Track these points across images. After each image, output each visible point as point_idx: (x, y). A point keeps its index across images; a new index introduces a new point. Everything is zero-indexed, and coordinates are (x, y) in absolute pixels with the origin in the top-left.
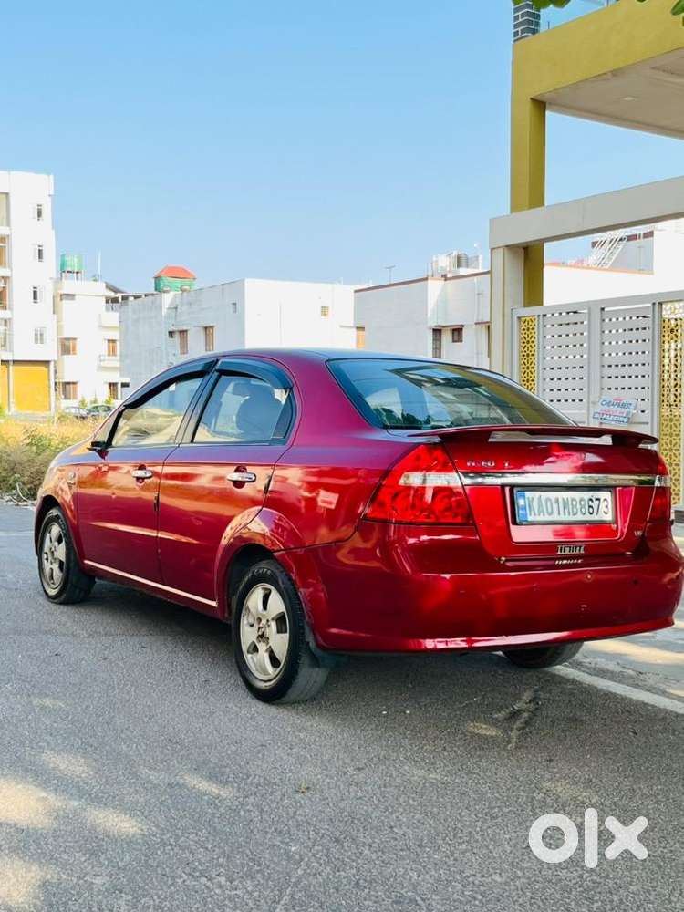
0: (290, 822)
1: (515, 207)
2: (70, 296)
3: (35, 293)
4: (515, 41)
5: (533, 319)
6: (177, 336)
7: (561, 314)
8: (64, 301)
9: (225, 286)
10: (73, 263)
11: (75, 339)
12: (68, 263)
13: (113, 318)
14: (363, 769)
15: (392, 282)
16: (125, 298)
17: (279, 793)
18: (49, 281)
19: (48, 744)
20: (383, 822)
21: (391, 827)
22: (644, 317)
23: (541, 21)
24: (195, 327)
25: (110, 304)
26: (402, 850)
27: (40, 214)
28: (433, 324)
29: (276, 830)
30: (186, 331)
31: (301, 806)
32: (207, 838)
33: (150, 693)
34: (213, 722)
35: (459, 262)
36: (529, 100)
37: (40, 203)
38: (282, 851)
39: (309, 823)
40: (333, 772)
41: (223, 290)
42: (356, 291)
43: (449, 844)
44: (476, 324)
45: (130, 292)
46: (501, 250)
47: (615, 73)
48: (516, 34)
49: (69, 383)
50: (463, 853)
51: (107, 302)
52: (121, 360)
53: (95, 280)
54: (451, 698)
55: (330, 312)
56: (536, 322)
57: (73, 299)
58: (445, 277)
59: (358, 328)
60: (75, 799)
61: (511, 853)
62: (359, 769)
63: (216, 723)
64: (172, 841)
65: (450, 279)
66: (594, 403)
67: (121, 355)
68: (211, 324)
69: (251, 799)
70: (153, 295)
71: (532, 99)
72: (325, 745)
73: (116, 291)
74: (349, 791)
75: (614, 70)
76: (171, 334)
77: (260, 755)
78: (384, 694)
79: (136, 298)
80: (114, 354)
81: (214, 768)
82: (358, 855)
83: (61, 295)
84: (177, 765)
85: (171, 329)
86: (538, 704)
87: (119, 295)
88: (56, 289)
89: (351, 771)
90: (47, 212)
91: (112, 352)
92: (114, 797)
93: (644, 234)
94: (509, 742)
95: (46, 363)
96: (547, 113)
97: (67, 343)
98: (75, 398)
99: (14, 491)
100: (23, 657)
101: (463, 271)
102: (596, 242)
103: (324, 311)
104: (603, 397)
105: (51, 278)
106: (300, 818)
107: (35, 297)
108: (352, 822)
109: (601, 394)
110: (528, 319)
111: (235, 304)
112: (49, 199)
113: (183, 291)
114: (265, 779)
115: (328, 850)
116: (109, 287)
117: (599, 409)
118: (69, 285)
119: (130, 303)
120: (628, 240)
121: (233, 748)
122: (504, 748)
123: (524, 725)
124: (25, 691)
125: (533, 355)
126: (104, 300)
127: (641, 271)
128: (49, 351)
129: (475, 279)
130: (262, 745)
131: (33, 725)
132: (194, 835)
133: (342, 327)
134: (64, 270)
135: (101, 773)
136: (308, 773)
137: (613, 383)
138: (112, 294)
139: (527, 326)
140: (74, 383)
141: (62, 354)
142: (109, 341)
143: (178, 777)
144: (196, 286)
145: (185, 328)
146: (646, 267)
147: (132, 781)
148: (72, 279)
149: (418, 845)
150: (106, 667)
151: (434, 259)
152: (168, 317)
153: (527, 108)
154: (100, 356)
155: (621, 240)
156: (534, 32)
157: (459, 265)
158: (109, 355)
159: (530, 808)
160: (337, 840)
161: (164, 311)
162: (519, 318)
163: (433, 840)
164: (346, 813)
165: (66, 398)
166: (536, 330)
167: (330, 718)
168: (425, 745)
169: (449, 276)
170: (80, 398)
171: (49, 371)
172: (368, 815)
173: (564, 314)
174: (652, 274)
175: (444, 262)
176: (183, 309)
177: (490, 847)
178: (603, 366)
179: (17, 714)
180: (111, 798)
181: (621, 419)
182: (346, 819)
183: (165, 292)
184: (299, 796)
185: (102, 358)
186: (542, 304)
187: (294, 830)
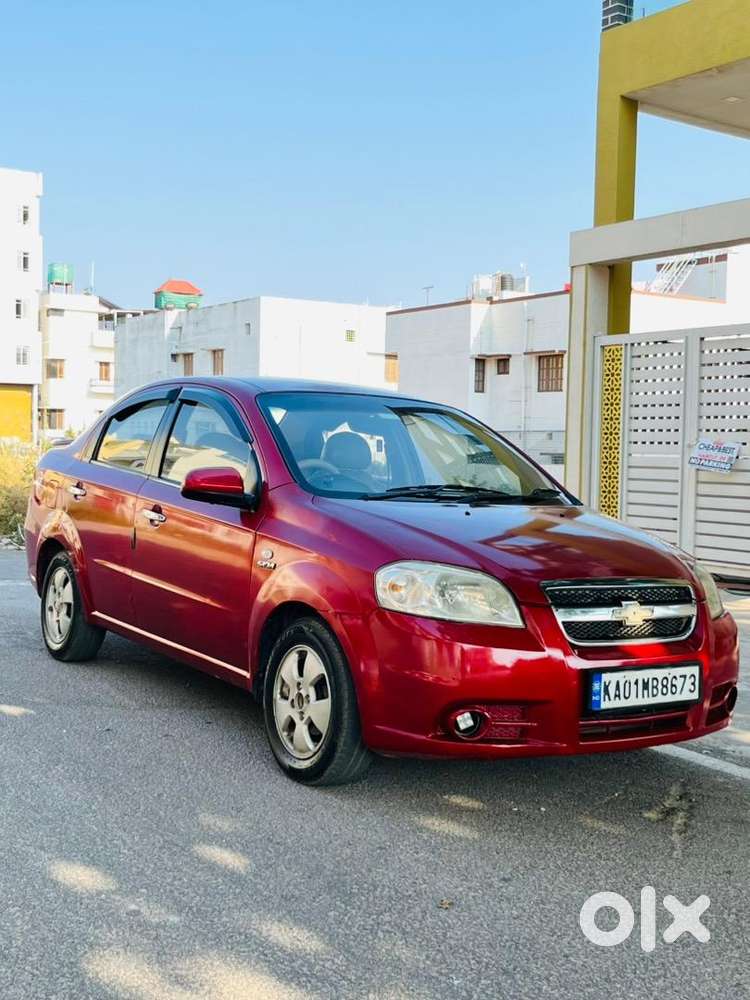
0: (442, 948)
1: (599, 220)
2: (58, 311)
3: (18, 307)
4: (603, 30)
5: (619, 347)
6: (181, 359)
7: (648, 343)
8: (51, 317)
9: (237, 304)
10: (62, 273)
11: (62, 360)
12: (57, 275)
13: (107, 337)
14: (509, 879)
15: (430, 305)
16: (121, 316)
17: (418, 909)
18: (35, 293)
19: (124, 842)
20: (553, 948)
21: (566, 956)
22: (740, 350)
23: (634, 8)
24: (203, 349)
25: (104, 321)
26: (588, 986)
27: (25, 217)
28: (476, 352)
29: (428, 957)
30: (192, 354)
31: (449, 926)
32: (347, 966)
33: (230, 780)
34: (315, 818)
35: (503, 283)
36: (619, 99)
37: (26, 205)
38: (443, 985)
39: (465, 949)
40: (475, 884)
41: (235, 308)
42: (389, 314)
43: (644, 980)
44: (525, 354)
45: (127, 308)
46: (584, 268)
47: (721, 70)
48: (605, 22)
49: (54, 411)
50: (663, 990)
51: (100, 319)
52: (116, 386)
53: (87, 294)
54: (587, 792)
55: (356, 338)
56: (623, 352)
57: (62, 315)
58: (490, 300)
59: (388, 356)
60: (173, 913)
61: (720, 991)
62: (504, 879)
63: (319, 819)
64: (305, 969)
65: (496, 302)
66: (690, 446)
67: (116, 380)
68: (220, 348)
69: (386, 917)
70: (151, 312)
71: (623, 97)
72: (456, 850)
73: (111, 307)
74: (501, 908)
75: (721, 66)
76: (174, 357)
77: (382, 861)
78: (508, 786)
79: (134, 315)
80: (107, 379)
81: (332, 876)
82: (536, 991)
83: (48, 310)
84: (286, 873)
85: (175, 351)
86: (691, 801)
87: (114, 312)
88: (42, 302)
89: (497, 884)
90: (34, 215)
91: (105, 376)
92: (220, 912)
93: (717, 257)
94: (673, 848)
95: (29, 387)
96: (639, 114)
97: (53, 364)
98: (61, 427)
99: (14, 533)
100: (68, 731)
101: (507, 294)
102: (662, 265)
103: (350, 335)
104: (702, 440)
105: (37, 291)
106: (452, 942)
107: (18, 311)
108: (517, 948)
109: (699, 436)
110: (613, 348)
111: (249, 325)
112: (37, 201)
113: (189, 308)
114: (397, 892)
115: (498, 984)
116: (103, 303)
117: (695, 453)
118: (57, 299)
119: (127, 321)
120: (698, 264)
121: (348, 851)
122: (670, 855)
123: (684, 828)
124: (81, 774)
125: (618, 389)
126: (97, 317)
127: (712, 298)
128: (32, 373)
129: (525, 303)
130: (381, 848)
131: (99, 817)
132: (330, 962)
133: (369, 354)
134: (51, 282)
135: (196, 880)
136: (447, 884)
137: (712, 424)
138: (105, 310)
139: (611, 356)
140: (61, 411)
141: (48, 377)
142: (101, 363)
143: (291, 888)
144: (203, 302)
145: (190, 351)
146: (716, 294)
147: (237, 891)
148: (61, 292)
149: (606, 980)
150: (170, 747)
151: (476, 280)
152: (171, 337)
153: (616, 108)
154: (91, 380)
155: (690, 263)
156: (626, 20)
157: (503, 287)
158: (101, 379)
159: (724, 934)
160: (505, 972)
161: (167, 331)
162: (603, 347)
163: (621, 973)
164: (506, 937)
165: (50, 427)
166: (622, 361)
167: (452, 815)
168: (575, 851)
169: (495, 298)
170: (67, 429)
171: (32, 396)
172: (533, 940)
173: (651, 344)
174: (724, 302)
175: (487, 284)
176: (188, 329)
177: (693, 983)
178: (702, 404)
179: (77, 803)
180: (216, 913)
181: (723, 466)
182: (508, 944)
183: (168, 309)
184: (443, 914)
185: (93, 383)
186: (628, 332)
187: (450, 959)
